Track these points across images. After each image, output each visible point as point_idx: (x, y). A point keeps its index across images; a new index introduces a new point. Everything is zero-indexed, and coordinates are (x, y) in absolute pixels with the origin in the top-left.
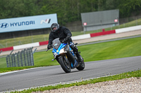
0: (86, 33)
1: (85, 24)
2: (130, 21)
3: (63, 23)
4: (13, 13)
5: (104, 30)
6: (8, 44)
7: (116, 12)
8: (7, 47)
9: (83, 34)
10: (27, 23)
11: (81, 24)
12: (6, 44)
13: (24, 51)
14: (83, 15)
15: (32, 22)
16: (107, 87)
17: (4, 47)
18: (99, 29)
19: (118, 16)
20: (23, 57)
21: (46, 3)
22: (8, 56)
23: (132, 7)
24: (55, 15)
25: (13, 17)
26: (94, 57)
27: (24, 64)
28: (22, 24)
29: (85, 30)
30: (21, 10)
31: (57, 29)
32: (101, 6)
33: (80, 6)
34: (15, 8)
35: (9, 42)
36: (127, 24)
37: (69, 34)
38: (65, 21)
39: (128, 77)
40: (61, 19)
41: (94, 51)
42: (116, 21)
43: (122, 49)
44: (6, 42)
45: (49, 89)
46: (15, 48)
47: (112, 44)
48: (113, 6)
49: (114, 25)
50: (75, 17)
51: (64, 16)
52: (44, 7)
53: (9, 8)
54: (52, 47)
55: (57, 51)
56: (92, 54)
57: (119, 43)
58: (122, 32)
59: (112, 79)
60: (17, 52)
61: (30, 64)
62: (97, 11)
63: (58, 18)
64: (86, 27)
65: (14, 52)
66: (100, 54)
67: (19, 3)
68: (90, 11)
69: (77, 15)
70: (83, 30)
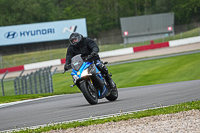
0: (128, 46)
1: (126, 33)
2: (189, 29)
3: (95, 32)
4: (24, 18)
5: (152, 42)
6: (17, 62)
7: (170, 17)
8: (15, 65)
9: (123, 47)
10: (44, 32)
11: (121, 33)
12: (14, 61)
13: (39, 72)
14: (123, 20)
15: (51, 31)
16: (157, 123)
17: (11, 66)
18: (146, 40)
19: (172, 22)
20: (38, 79)
21: (70, 3)
22: (17, 78)
23: (193, 9)
24: (83, 21)
25: (24, 23)
26: (138, 81)
27: (39, 90)
28: (36, 32)
29: (125, 41)
30: (35, 13)
31: (78, 41)
32: (148, 7)
33: (118, 7)
34: (27, 10)
35: (18, 59)
36: (185, 33)
37: (95, 49)
38: (97, 29)
39: (187, 109)
40: (92, 26)
41: (139, 72)
42: (170, 29)
43: (179, 70)
44: (14, 59)
45: (75, 126)
46: (27, 67)
47: (164, 62)
48: (165, 8)
49: (167, 35)
50: (112, 23)
51: (96, 22)
52: (68, 9)
53: (18, 10)
54: (70, 67)
55: (78, 73)
56: (135, 77)
57: (173, 60)
58: (179, 44)
59: (165, 111)
60: (29, 73)
61: (48, 90)
62: (142, 14)
63: (88, 26)
64: (127, 37)
65: (25, 74)
66: (147, 76)
67: (33, 3)
68: (134, 15)
69: (114, 20)
70: (123, 42)
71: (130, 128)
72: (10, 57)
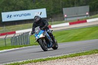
0: (66, 22)
1: (66, 16)
3: (50, 15)
4: (16, 8)
5: (78, 20)
6: (12, 30)
7: (87, 8)
8: (11, 31)
9: (64, 23)
10: (25, 15)
11: (63, 16)
13: (23, 34)
14: (64, 10)
15: (29, 14)
16: (81, 59)
17: (9, 32)
18: (75, 19)
19: (89, 10)
20: (22, 38)
21: (38, 1)
22: (12, 38)
24: (45, 9)
25: (16, 10)
26: (72, 39)
27: (23, 43)
28: (22, 15)
29: (65, 20)
30: (21, 6)
31: (38, 20)
32: (77, 3)
33: (62, 3)
34: (17, 4)
35: (13, 28)
36: (94, 16)
37: (46, 24)
38: (52, 14)
39: (96, 53)
40: (49, 12)
42: (87, 13)
43: (92, 34)
44: (11, 28)
46: (17, 32)
47: (84, 30)
48: (85, 3)
49: (86, 17)
50: (59, 11)
51: (51, 10)
52: (37, 3)
53: (13, 4)
56: (70, 37)
57: (89, 29)
59: (85, 54)
60: (18, 35)
61: (27, 43)
62: (74, 6)
63: (47, 12)
64: (66, 18)
65: (16, 35)
66: (76, 36)
67: (20, 1)
68: (69, 7)
69: (60, 9)
70: (64, 20)
71: (67, 62)
72: (9, 27)
